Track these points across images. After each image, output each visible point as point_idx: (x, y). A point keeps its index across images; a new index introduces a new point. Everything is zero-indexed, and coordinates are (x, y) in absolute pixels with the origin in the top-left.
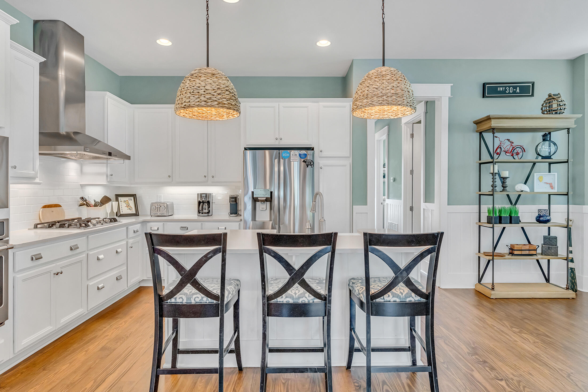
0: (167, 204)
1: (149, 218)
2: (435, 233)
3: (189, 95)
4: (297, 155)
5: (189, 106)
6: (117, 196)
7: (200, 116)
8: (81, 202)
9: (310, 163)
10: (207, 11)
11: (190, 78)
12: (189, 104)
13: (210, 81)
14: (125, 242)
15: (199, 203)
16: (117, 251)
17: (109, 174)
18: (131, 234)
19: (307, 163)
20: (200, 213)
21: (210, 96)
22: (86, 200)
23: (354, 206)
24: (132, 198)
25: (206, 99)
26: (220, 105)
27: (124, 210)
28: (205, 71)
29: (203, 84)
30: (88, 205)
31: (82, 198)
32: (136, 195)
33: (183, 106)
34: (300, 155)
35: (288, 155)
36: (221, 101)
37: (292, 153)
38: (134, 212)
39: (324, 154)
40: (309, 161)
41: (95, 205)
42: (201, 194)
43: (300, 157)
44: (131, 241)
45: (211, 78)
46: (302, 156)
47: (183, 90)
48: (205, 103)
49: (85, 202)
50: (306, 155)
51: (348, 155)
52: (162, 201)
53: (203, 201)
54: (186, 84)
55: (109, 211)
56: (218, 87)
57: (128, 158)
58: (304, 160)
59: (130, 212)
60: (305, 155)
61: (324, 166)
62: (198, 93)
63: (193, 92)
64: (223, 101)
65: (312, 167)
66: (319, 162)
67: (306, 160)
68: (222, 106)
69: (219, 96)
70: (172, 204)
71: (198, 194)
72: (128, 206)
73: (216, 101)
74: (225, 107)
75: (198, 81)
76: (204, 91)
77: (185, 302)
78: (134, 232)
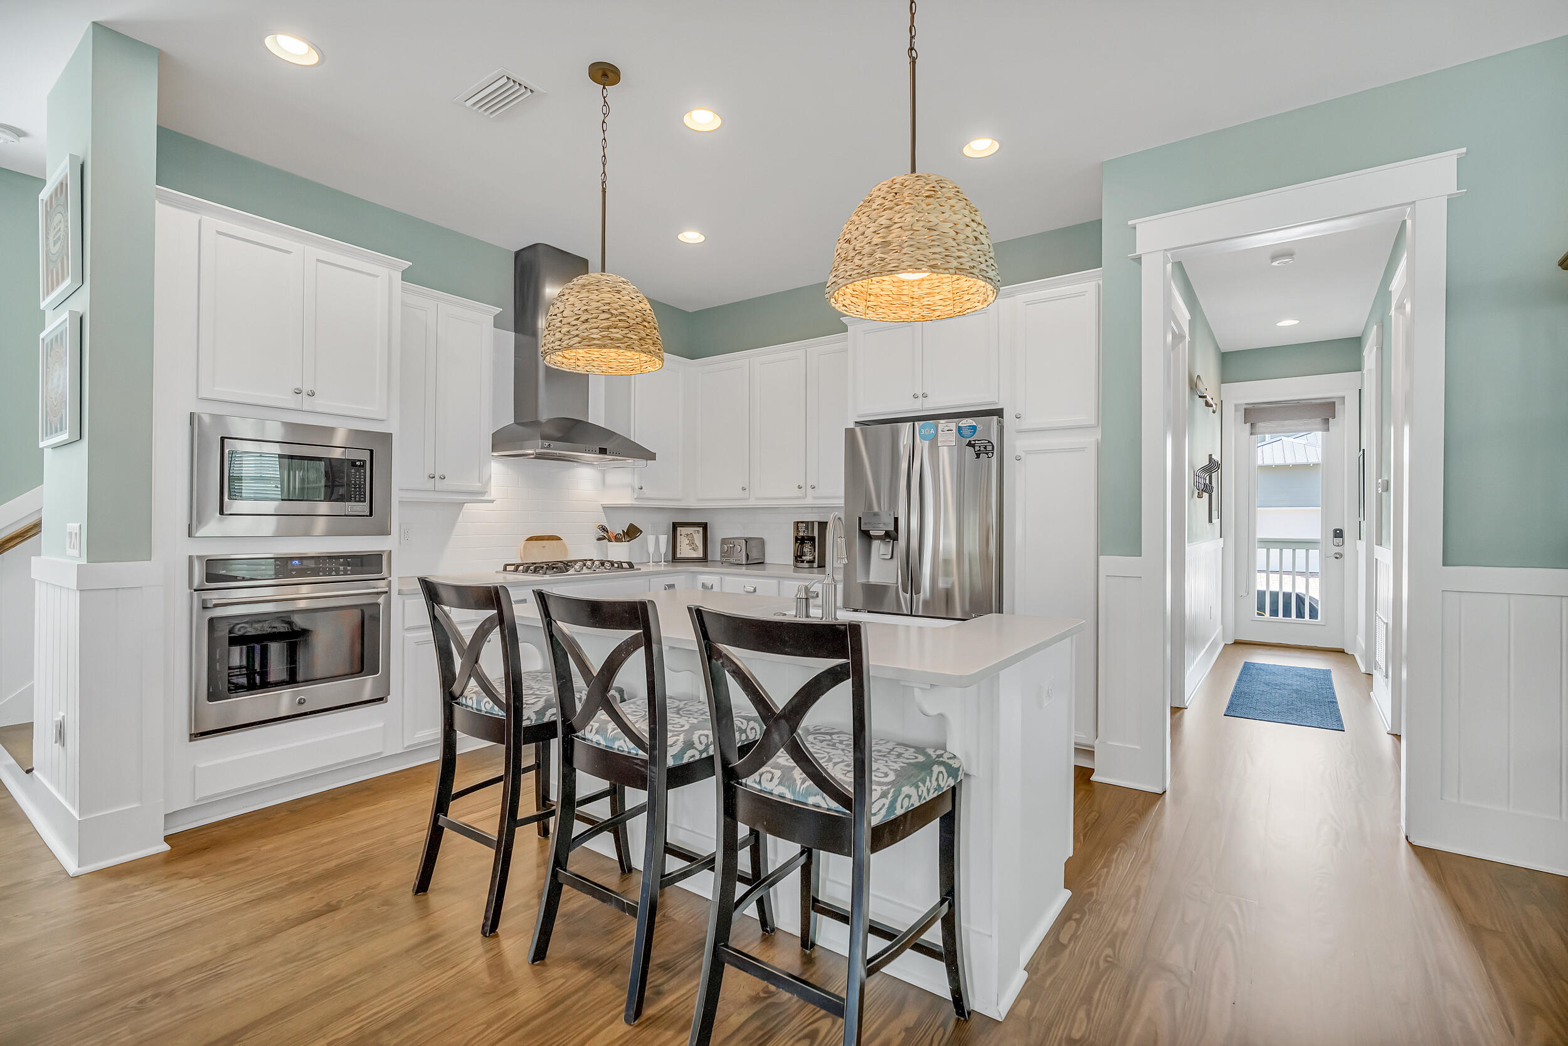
2: (840, 625)
4: (954, 431)
6: (676, 525)
7: (622, 367)
8: (600, 533)
9: (985, 448)
15: (796, 540)
19: (977, 448)
20: (799, 561)
21: (568, 329)
23: (1101, 558)
24: (701, 530)
26: (585, 342)
27: (684, 551)
31: (601, 528)
32: (707, 524)
34: (960, 429)
35: (932, 431)
36: (585, 334)
37: (940, 427)
38: (701, 555)
39: (1025, 424)
40: (983, 442)
41: (618, 540)
42: (798, 523)
43: (960, 434)
46: (965, 432)
49: (606, 534)
50: (974, 428)
51: (1093, 422)
53: (802, 537)
55: (651, 551)
56: (586, 307)
57: (651, 456)
58: (970, 441)
59: (694, 555)
60: (971, 429)
61: (1028, 452)
64: (593, 333)
65: (988, 457)
66: (1015, 444)
67: (975, 441)
68: (589, 344)
69: (586, 325)
71: (794, 523)
72: (692, 543)
73: (577, 336)
74: (594, 344)
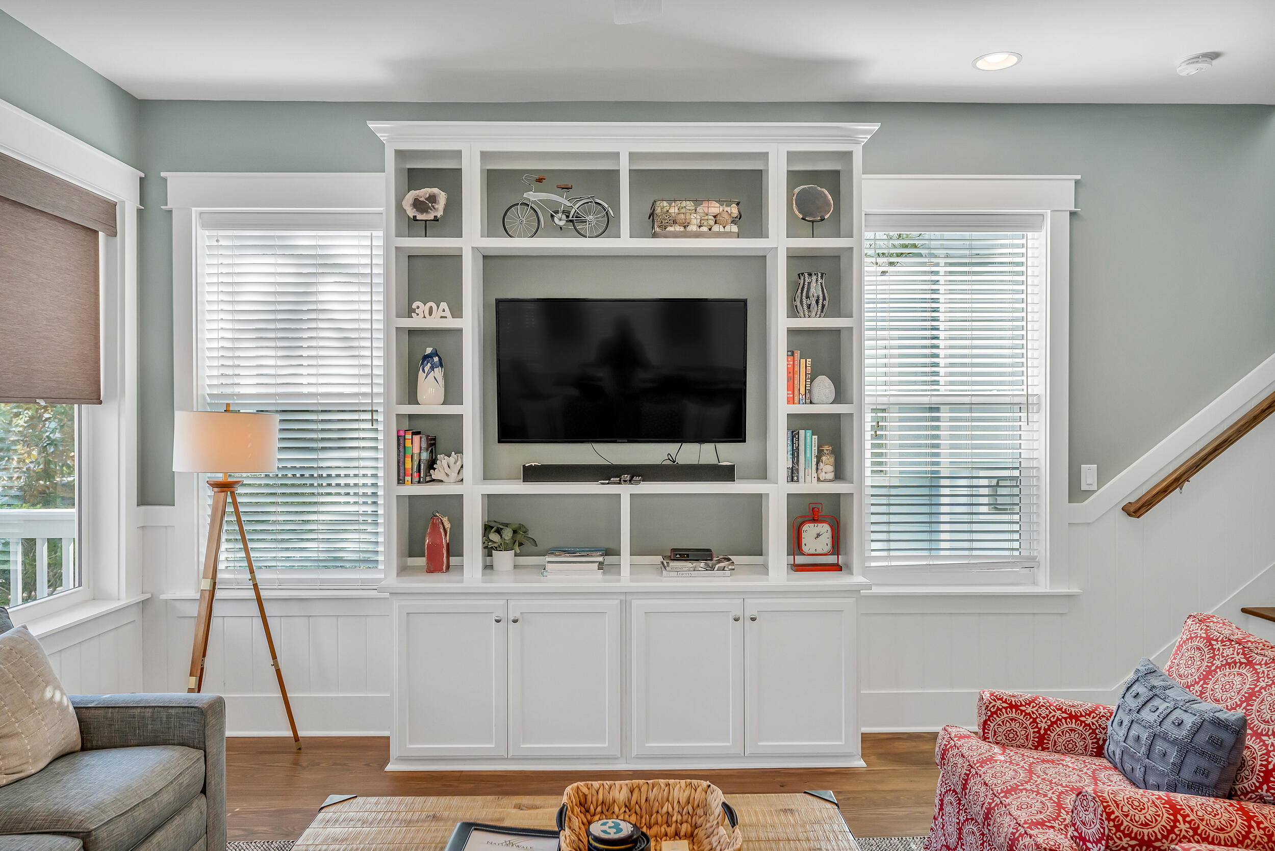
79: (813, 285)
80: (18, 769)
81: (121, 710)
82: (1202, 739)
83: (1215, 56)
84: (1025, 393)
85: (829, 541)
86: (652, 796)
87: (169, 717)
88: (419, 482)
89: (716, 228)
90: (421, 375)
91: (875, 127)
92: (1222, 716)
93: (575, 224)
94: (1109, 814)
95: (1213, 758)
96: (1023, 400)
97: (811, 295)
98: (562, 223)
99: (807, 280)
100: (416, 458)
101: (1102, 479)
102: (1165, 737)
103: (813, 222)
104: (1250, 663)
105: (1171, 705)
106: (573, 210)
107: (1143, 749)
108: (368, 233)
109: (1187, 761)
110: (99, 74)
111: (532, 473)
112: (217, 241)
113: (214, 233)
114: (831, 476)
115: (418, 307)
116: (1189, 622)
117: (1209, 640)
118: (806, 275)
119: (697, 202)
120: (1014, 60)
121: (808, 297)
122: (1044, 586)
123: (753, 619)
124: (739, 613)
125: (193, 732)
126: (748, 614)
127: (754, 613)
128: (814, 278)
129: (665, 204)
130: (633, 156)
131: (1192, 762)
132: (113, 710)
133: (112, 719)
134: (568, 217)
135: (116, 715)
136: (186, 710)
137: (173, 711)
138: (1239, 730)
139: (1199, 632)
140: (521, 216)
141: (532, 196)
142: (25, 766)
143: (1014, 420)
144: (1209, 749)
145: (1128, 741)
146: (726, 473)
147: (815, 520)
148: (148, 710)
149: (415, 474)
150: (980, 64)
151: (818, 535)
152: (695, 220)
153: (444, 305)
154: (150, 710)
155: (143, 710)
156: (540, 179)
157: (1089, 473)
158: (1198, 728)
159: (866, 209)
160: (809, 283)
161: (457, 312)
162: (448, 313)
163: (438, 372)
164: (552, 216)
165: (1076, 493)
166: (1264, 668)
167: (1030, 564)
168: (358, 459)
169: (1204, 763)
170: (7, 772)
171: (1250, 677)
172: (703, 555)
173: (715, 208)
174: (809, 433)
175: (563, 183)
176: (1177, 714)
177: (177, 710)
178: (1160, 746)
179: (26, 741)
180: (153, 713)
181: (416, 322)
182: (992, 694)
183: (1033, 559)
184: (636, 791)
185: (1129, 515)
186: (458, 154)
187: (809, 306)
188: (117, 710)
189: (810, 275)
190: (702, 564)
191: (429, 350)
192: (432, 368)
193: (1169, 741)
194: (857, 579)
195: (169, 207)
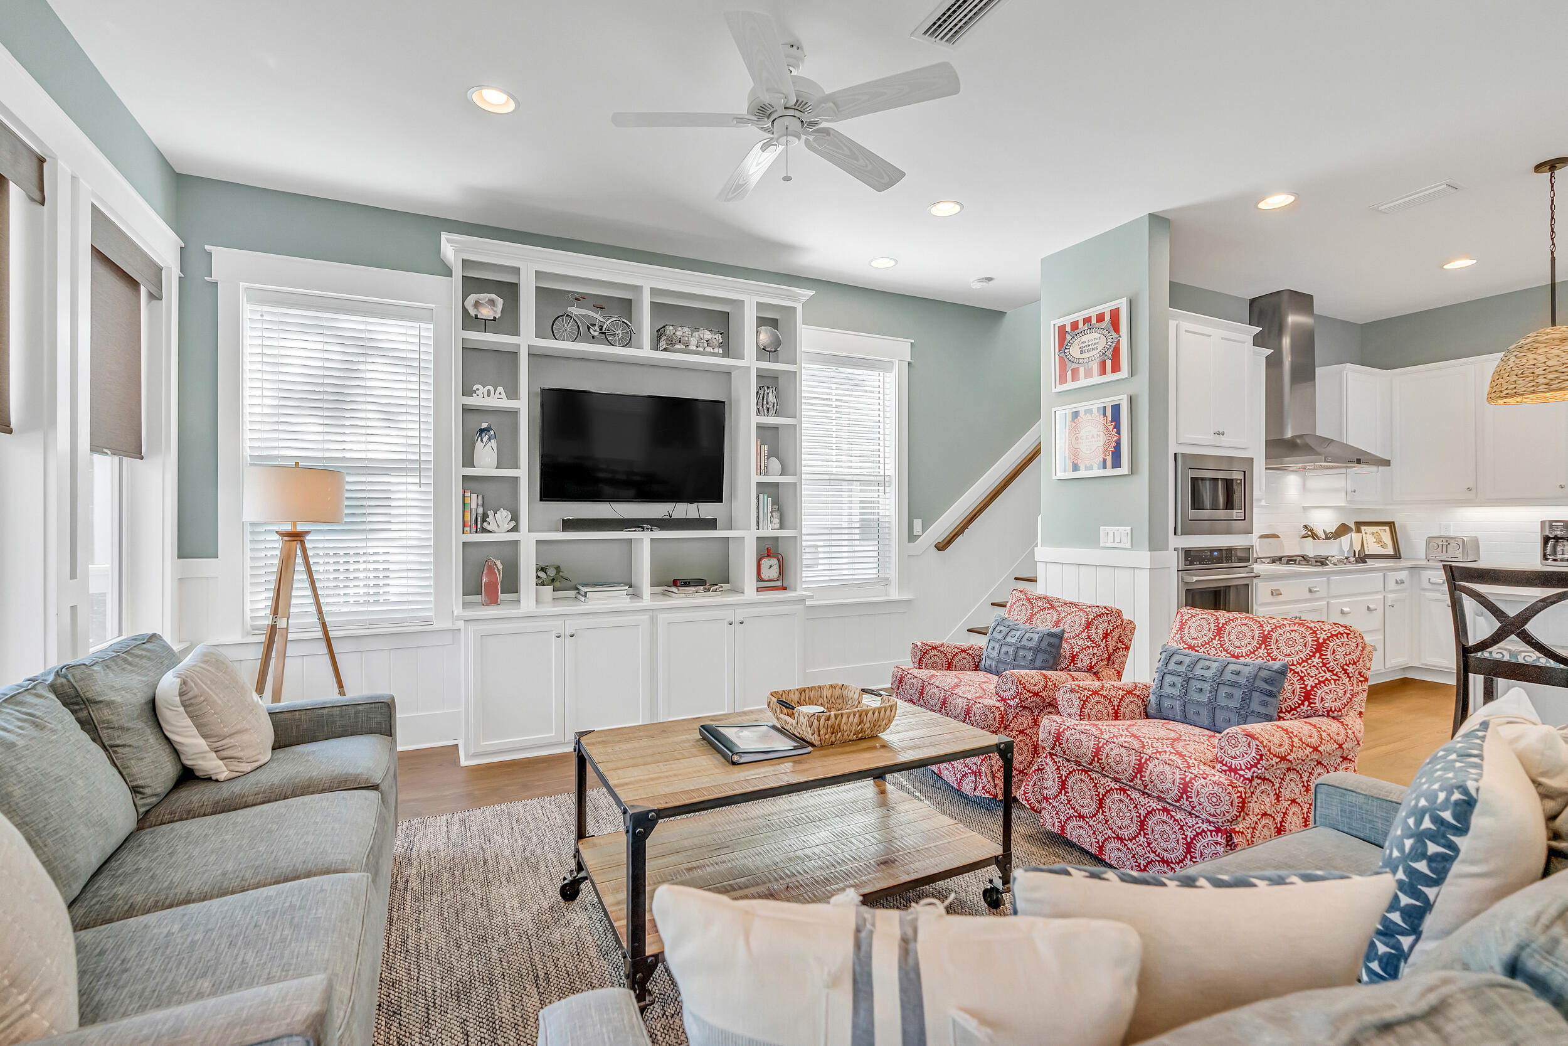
0: (1463, 540)
1: (1424, 563)
3: (1515, 378)
5: (1515, 395)
6: (1359, 525)
8: (1304, 532)
10: (1552, 239)
11: (1515, 353)
12: (1515, 391)
13: (1556, 352)
14: (1382, 597)
15: (1546, 540)
16: (1368, 607)
17: (1349, 489)
18: (1391, 585)
20: (1547, 559)
22: (1311, 531)
24: (1387, 528)
25: (1546, 381)
27: (1372, 548)
28: (1547, 337)
29: (1542, 359)
30: (1314, 536)
31: (1306, 527)
32: (1393, 522)
33: (1502, 394)
38: (1390, 551)
41: (1327, 538)
42: (1551, 522)
44: (1391, 596)
45: (1559, 347)
47: (1502, 371)
48: (1546, 386)
49: (1309, 533)
52: (1452, 534)
53: (1556, 536)
54: (1509, 363)
55: (1346, 548)
57: (1387, 463)
59: (1383, 551)
62: (1533, 373)
63: (1522, 374)
70: (1475, 542)
71: (1543, 523)
72: (1379, 541)
75: (1531, 356)
76: (1545, 370)
77: (1507, 658)
78: (1397, 582)
79: (770, 394)
80: (254, 759)
81: (308, 712)
82: (1044, 644)
83: (990, 279)
84: (882, 473)
85: (777, 570)
86: (812, 695)
87: (356, 713)
88: (476, 532)
89: (708, 349)
90: (479, 444)
91: (812, 293)
92: (1053, 630)
93: (606, 336)
94: (1020, 682)
95: (1050, 653)
96: (882, 478)
97: (769, 401)
98: (596, 334)
99: (766, 391)
100: (474, 512)
101: (924, 528)
102: (1024, 648)
103: (770, 352)
104: (1053, 607)
105: (1023, 632)
106: (606, 325)
107: (1011, 657)
108: (417, 325)
109: (1038, 656)
110: (154, 145)
111: (569, 525)
112: (262, 316)
113: (259, 308)
114: (778, 526)
115: (478, 389)
116: (1014, 593)
117: (1028, 600)
118: (766, 388)
119: (697, 329)
120: (892, 263)
121: (767, 403)
122: (894, 594)
123: (741, 623)
124: (731, 620)
125: (380, 723)
126: (737, 620)
127: (741, 619)
128: (771, 390)
129: (671, 328)
130: (653, 291)
131: (1040, 657)
132: (301, 713)
133: (300, 719)
134: (601, 329)
135: (303, 717)
136: (372, 706)
137: (360, 708)
138: (1060, 637)
139: (1022, 597)
140: (564, 325)
141: (574, 310)
142: (259, 756)
143: (874, 491)
144: (1048, 648)
145: (1001, 656)
146: (711, 524)
147: (768, 556)
148: (335, 709)
149: (473, 525)
150: (874, 264)
151: (771, 566)
152: (693, 341)
153: (500, 389)
154: (338, 709)
155: (330, 709)
156: (580, 299)
157: (918, 523)
158: (1041, 639)
159: (804, 349)
160: (768, 393)
161: (513, 394)
162: (503, 395)
163: (494, 442)
164: (589, 328)
165: (912, 538)
166: (1061, 608)
167: (885, 582)
168: (407, 515)
169: (1046, 656)
170: (249, 760)
171: (1055, 614)
172: (700, 582)
173: (707, 335)
174: (766, 496)
175: (598, 303)
176: (1028, 635)
177: (364, 706)
178: (1021, 652)
179: (256, 736)
180: (341, 711)
181: (478, 400)
182: (922, 643)
183: (887, 579)
184: (803, 694)
185: (938, 550)
186: (516, 271)
187: (768, 409)
188: (304, 712)
189: (768, 388)
190: (702, 588)
191: (485, 425)
192: (490, 439)
193: (1027, 649)
194: (800, 593)
195: (214, 278)
